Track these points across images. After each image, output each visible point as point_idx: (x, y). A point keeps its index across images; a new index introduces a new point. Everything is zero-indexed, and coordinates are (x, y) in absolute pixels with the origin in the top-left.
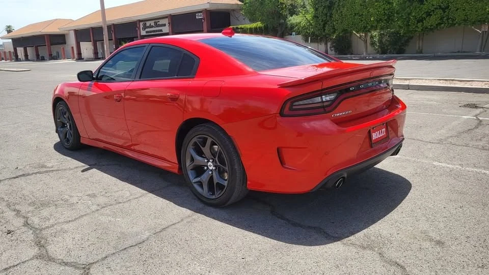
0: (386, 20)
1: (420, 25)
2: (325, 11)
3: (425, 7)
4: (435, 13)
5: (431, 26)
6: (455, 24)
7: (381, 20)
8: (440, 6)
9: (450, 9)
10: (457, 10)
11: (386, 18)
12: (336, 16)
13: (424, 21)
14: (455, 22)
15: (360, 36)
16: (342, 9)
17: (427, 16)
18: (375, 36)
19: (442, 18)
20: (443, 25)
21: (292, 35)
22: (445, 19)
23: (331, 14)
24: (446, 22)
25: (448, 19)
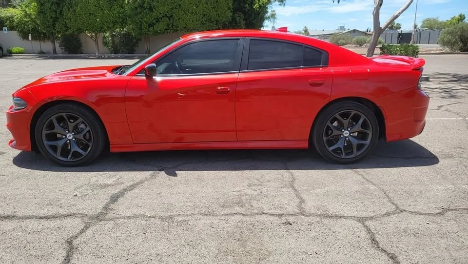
0: (120, 22)
1: (151, 29)
2: (54, 8)
3: (154, 14)
4: (163, 20)
5: (160, 31)
6: (178, 31)
7: (116, 22)
8: (166, 15)
9: (174, 18)
10: (179, 20)
11: (121, 20)
12: (68, 14)
13: (155, 26)
14: (178, 29)
15: (91, 35)
16: (75, 8)
17: (157, 22)
18: (108, 37)
19: (168, 25)
20: (169, 30)
21: (3, 30)
22: (171, 25)
23: (61, 11)
24: (172, 28)
25: (173, 25)
